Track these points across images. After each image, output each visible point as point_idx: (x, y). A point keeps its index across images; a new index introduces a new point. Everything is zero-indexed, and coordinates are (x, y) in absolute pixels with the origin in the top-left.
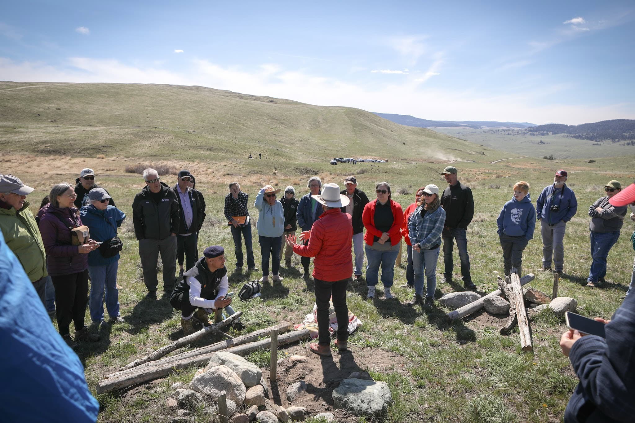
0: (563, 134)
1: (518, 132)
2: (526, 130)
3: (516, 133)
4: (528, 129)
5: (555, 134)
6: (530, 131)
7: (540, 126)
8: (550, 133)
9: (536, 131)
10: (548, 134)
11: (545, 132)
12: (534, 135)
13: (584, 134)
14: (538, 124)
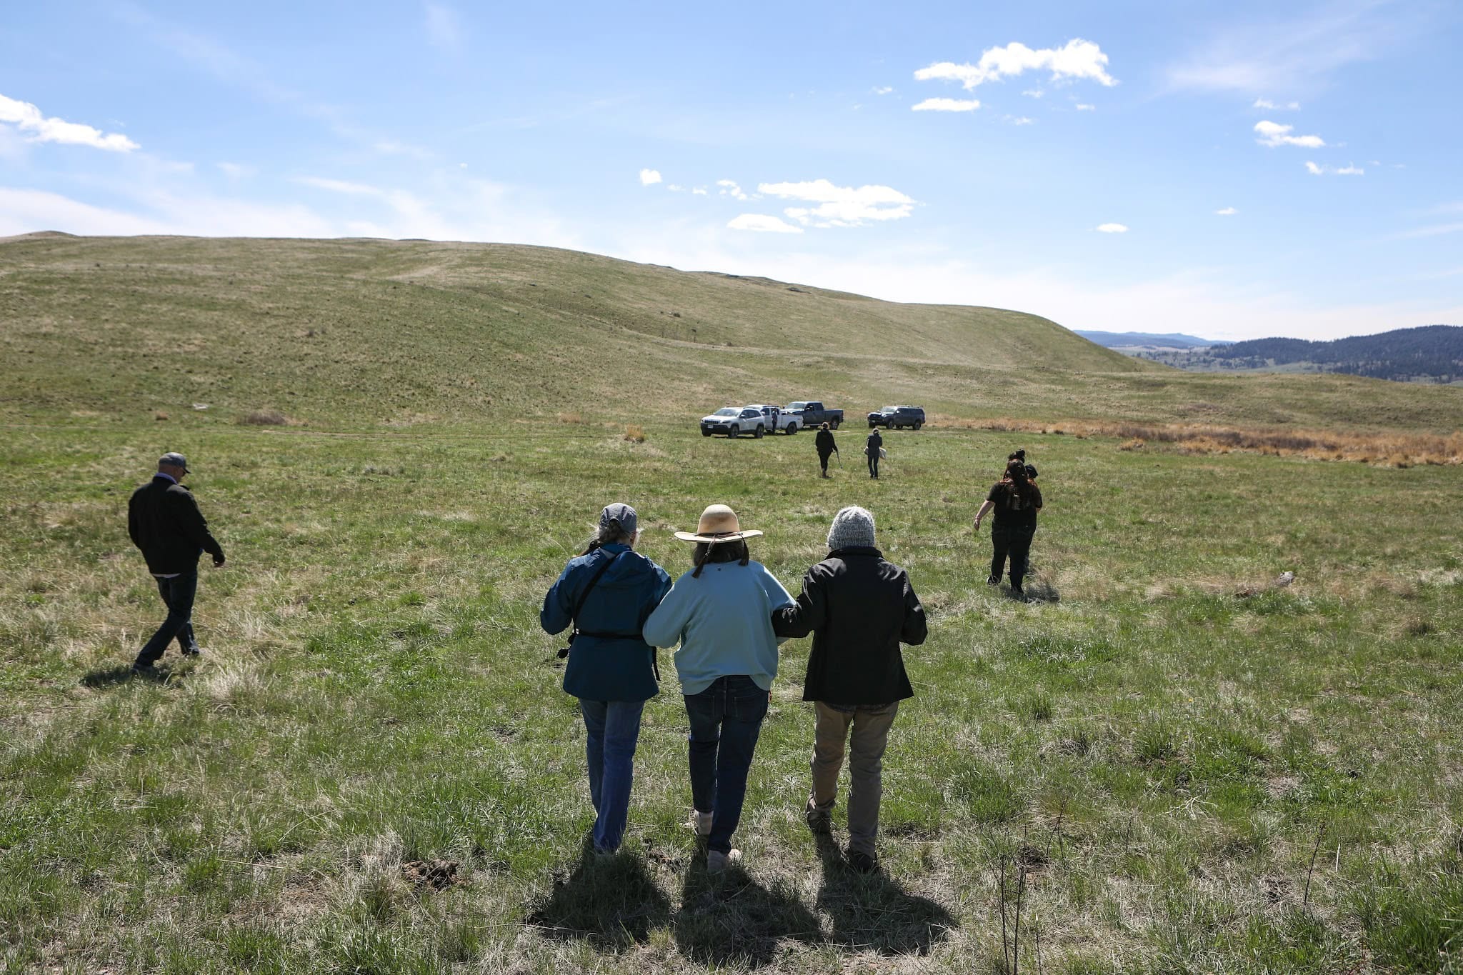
0: (1304, 364)
1: (1188, 360)
2: (1207, 353)
3: (1186, 362)
4: (1212, 352)
5: (1283, 362)
6: (1217, 356)
7: (1242, 344)
8: (1270, 362)
9: (1233, 356)
10: (1263, 364)
11: (1257, 359)
12: (1229, 365)
13: (1361, 364)
14: (1236, 339)
